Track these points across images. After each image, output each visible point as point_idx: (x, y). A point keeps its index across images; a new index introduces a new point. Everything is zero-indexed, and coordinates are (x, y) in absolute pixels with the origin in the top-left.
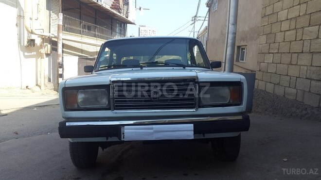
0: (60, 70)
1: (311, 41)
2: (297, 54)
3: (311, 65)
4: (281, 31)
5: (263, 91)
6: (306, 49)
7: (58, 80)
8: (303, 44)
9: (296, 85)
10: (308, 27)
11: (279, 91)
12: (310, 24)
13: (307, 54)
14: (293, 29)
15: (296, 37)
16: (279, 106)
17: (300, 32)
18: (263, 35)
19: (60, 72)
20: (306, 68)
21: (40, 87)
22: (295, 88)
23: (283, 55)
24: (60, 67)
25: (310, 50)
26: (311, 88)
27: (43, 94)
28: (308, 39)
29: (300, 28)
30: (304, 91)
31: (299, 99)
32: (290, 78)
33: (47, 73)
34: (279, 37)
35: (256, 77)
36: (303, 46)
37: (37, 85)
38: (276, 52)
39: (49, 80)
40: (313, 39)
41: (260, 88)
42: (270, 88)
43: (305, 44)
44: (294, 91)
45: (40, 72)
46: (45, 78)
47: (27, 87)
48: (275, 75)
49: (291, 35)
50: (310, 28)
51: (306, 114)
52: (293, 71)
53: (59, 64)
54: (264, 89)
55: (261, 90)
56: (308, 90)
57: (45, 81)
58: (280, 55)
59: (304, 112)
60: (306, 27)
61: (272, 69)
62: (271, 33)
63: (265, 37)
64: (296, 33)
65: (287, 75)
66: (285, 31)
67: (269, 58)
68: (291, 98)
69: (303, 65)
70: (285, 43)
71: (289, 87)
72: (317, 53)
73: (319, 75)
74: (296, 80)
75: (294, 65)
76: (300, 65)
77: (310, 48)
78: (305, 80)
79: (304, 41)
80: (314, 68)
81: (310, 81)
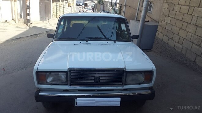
0: (28, 10)
1: (198, 18)
2: (187, 24)
3: (195, 34)
4: (179, 4)
5: (161, 40)
6: (194, 22)
7: (27, 17)
8: (192, 18)
9: (182, 43)
10: (198, 7)
11: (172, 44)
12: (199, 5)
13: (194, 26)
14: (187, 6)
15: (188, 11)
16: (170, 53)
17: (192, 9)
18: (166, 2)
19: (28, 12)
20: (191, 34)
21: (15, 21)
22: (182, 45)
23: (177, 21)
24: (28, 9)
25: (196, 24)
26: (192, 48)
27: (17, 27)
28: (196, 15)
29: (192, 6)
30: (187, 49)
31: (184, 52)
32: (180, 38)
33: (19, 11)
34: (177, 8)
35: (158, 29)
36: (192, 19)
37: (13, 19)
38: (173, 17)
39: (21, 17)
40: (200, 17)
41: (159, 37)
42: (165, 39)
43: (193, 18)
44: (181, 46)
45: (15, 11)
46: (18, 15)
47: (6, 21)
48: (171, 32)
49: (185, 9)
50: (199, 9)
51: (186, 63)
52: (182, 34)
53: (27, 6)
54: (162, 39)
55: (160, 39)
56: (190, 49)
57: (18, 17)
58: (175, 20)
59: (185, 62)
60: (197, 7)
61: (169, 28)
62: (172, 3)
63: (167, 4)
64: (189, 9)
65: (178, 35)
66: (182, 5)
67: (168, 20)
68: (178, 50)
69: (190, 32)
70: (180, 13)
71: (178, 43)
72: (200, 27)
73: (199, 42)
74: (184, 40)
75: (183, 30)
76: (188, 32)
77: (196, 22)
78: (189, 42)
79: (193, 16)
80: (196, 37)
81: (192, 44)
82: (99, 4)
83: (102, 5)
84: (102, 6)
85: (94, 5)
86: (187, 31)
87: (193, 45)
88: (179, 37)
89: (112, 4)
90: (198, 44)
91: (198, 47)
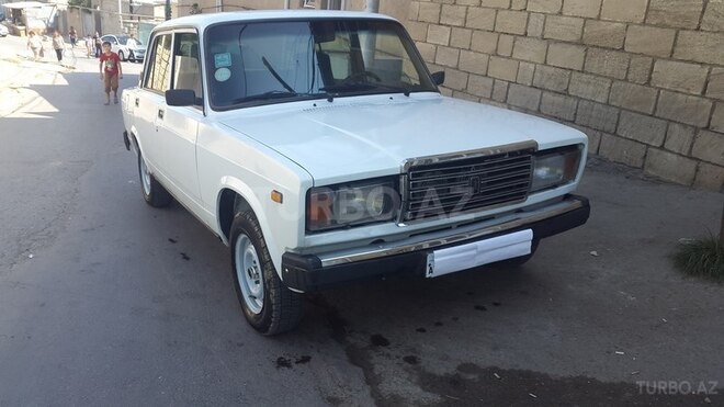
1: (546, 17)
2: (511, 37)
3: (545, 63)
6: (534, 30)
9: (507, 97)
13: (537, 42)
15: (511, 2)
20: (532, 66)
22: (505, 102)
23: (477, 33)
25: (542, 35)
26: (541, 106)
28: (538, 11)
30: (527, 110)
32: (494, 82)
36: (527, 24)
38: (458, 24)
40: (551, 14)
43: (531, 19)
48: (456, 71)
52: (502, 70)
56: (535, 109)
58: (468, 31)
61: (447, 59)
65: (487, 76)
67: (440, 36)
69: (526, 61)
70: (483, 10)
71: (490, 98)
72: (557, 42)
73: (562, 83)
74: (508, 87)
75: (503, 57)
76: (519, 61)
77: (544, 29)
78: (529, 89)
79: (529, 13)
80: (551, 70)
81: (540, 92)
82: (75, 11)
83: (90, 13)
84: (90, 20)
85: (56, 18)
86: (517, 60)
87: (544, 95)
88: (491, 81)
89: (131, 8)
90: (559, 90)
91: (561, 99)
